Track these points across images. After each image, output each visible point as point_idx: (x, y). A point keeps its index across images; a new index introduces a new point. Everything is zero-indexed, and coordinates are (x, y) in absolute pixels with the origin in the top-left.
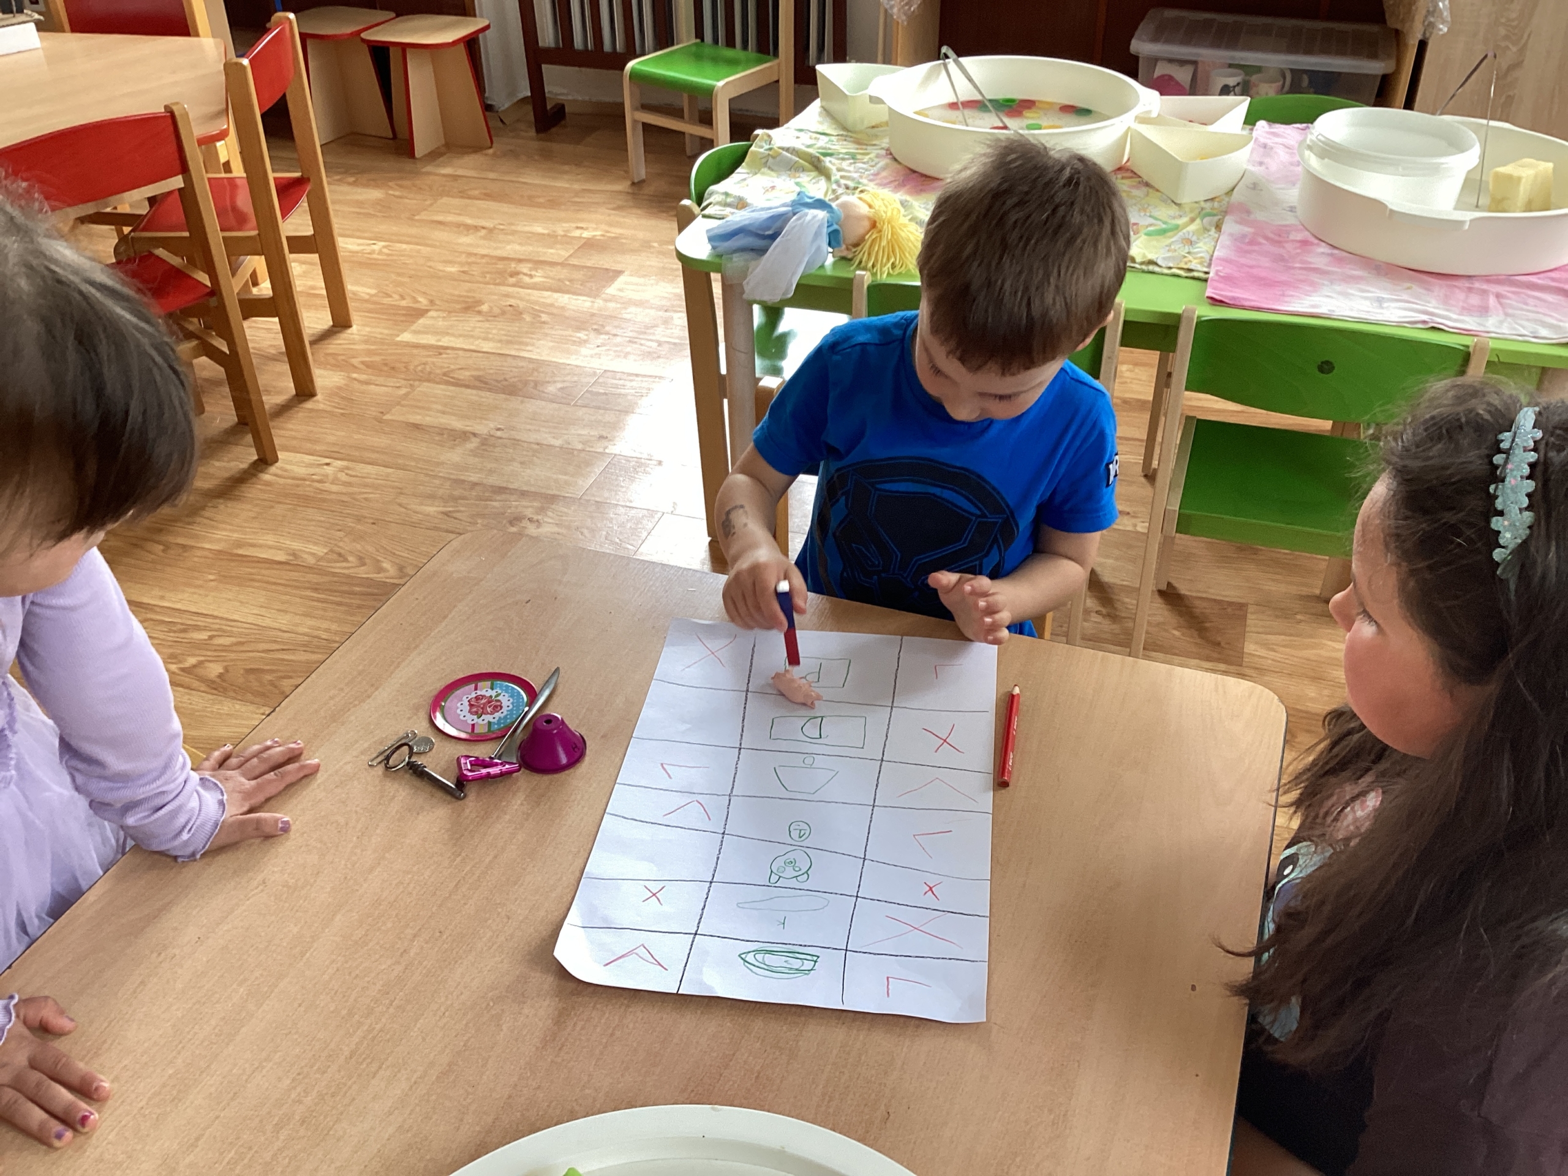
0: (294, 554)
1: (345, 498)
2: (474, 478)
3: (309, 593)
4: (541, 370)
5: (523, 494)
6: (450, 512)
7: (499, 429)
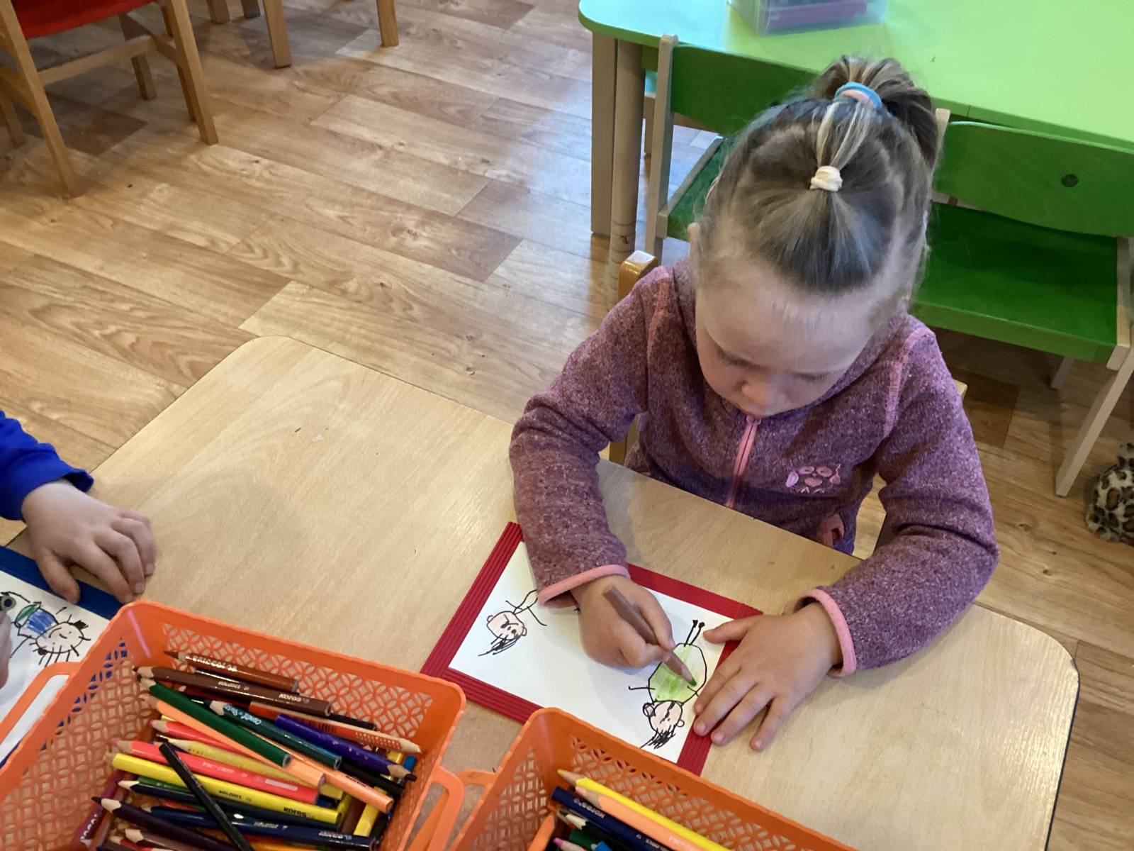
0: (213, 241)
1: (264, 194)
2: (372, 187)
3: (216, 278)
4: (447, 92)
5: (409, 207)
6: (346, 217)
7: (401, 144)
